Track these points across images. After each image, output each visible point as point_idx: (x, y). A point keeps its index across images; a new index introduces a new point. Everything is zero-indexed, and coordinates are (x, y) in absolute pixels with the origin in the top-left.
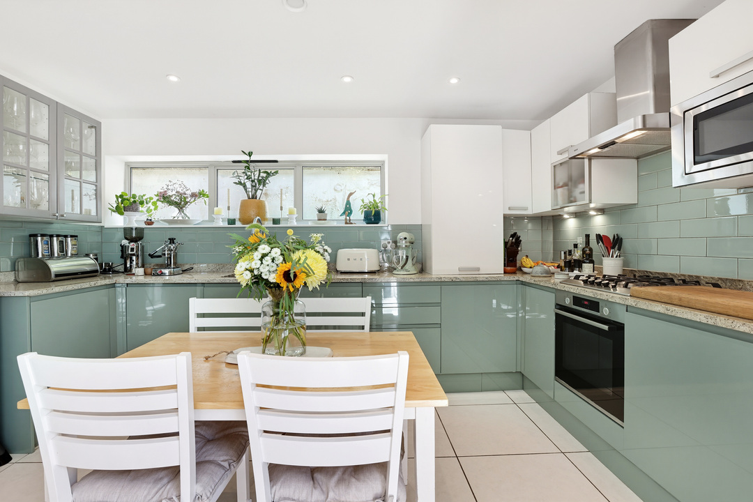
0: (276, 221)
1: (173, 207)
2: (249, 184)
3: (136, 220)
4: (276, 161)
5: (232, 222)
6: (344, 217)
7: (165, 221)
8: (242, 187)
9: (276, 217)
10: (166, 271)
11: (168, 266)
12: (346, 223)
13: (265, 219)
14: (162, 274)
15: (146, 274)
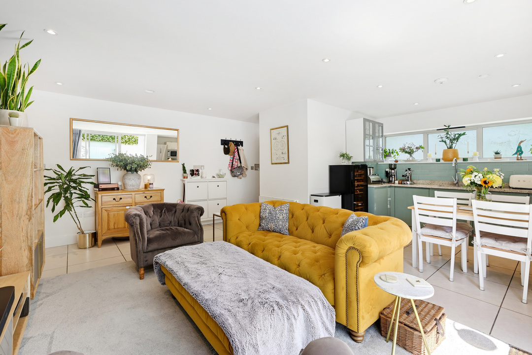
0: (464, 160)
1: (407, 154)
2: (448, 141)
3: (390, 160)
4: (464, 127)
5: (438, 160)
6: (516, 156)
7: (404, 161)
8: (444, 143)
9: (465, 157)
10: (408, 182)
11: (407, 180)
12: (518, 160)
13: (458, 158)
14: (407, 184)
15: (399, 184)
